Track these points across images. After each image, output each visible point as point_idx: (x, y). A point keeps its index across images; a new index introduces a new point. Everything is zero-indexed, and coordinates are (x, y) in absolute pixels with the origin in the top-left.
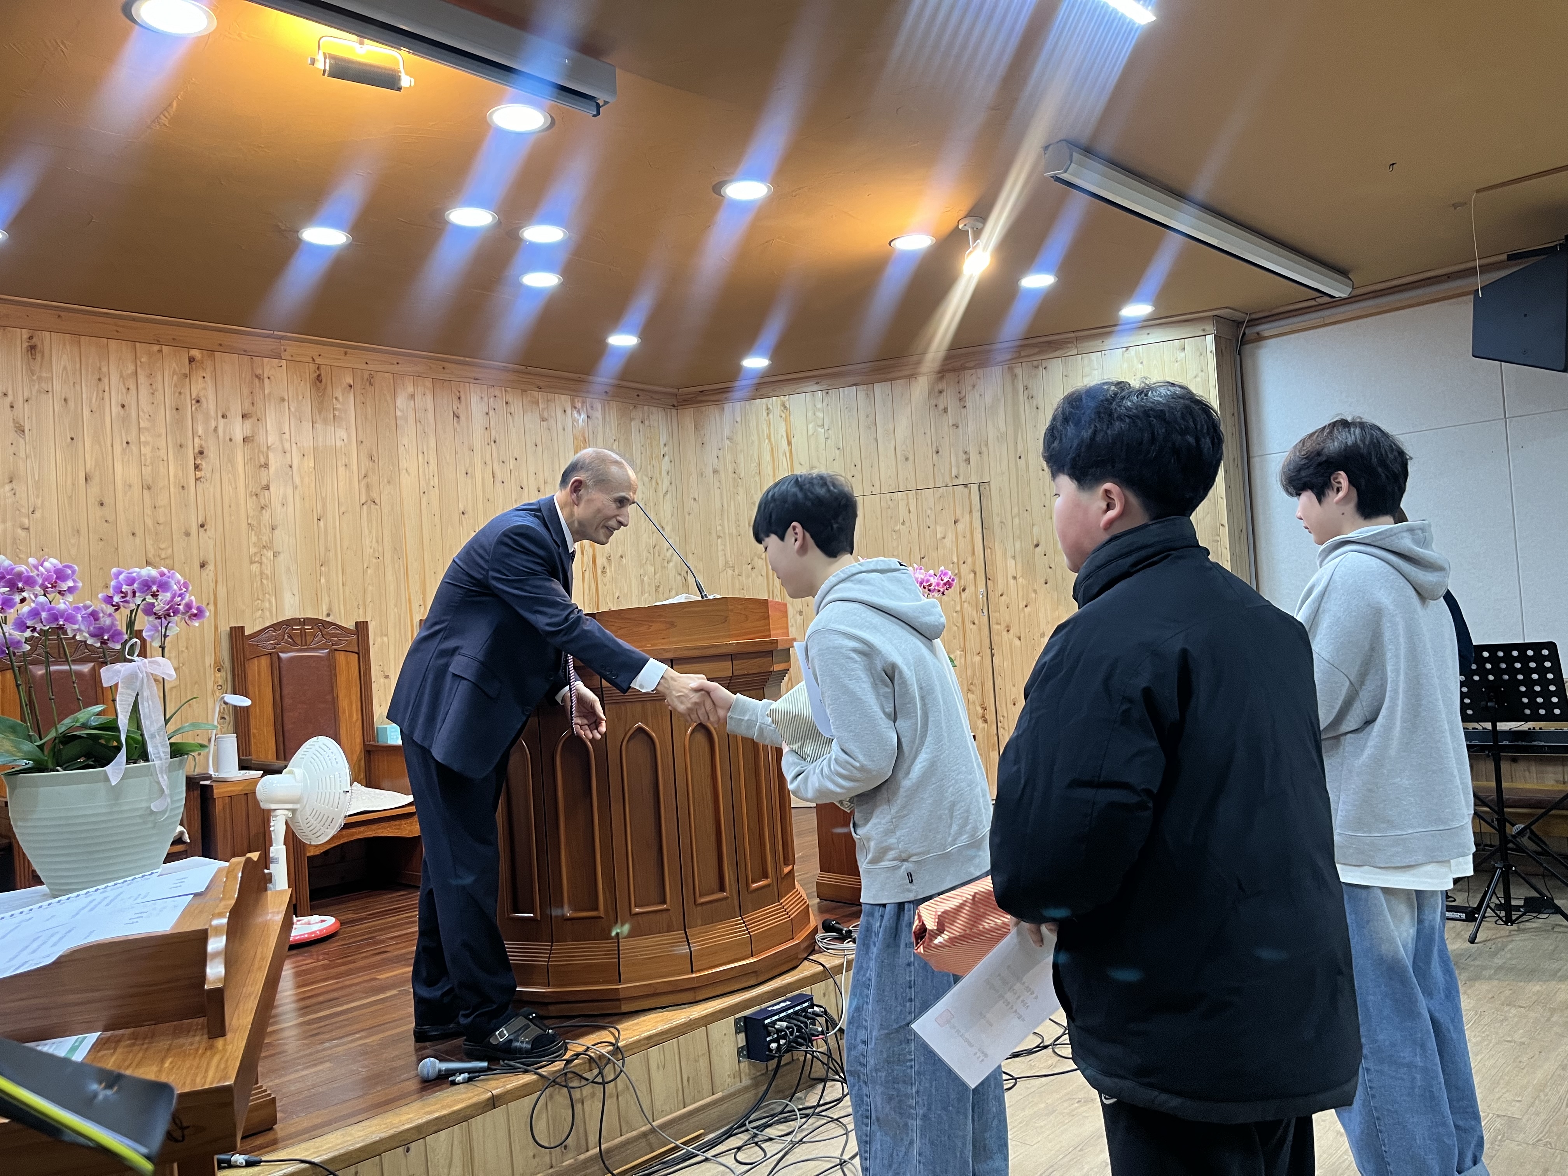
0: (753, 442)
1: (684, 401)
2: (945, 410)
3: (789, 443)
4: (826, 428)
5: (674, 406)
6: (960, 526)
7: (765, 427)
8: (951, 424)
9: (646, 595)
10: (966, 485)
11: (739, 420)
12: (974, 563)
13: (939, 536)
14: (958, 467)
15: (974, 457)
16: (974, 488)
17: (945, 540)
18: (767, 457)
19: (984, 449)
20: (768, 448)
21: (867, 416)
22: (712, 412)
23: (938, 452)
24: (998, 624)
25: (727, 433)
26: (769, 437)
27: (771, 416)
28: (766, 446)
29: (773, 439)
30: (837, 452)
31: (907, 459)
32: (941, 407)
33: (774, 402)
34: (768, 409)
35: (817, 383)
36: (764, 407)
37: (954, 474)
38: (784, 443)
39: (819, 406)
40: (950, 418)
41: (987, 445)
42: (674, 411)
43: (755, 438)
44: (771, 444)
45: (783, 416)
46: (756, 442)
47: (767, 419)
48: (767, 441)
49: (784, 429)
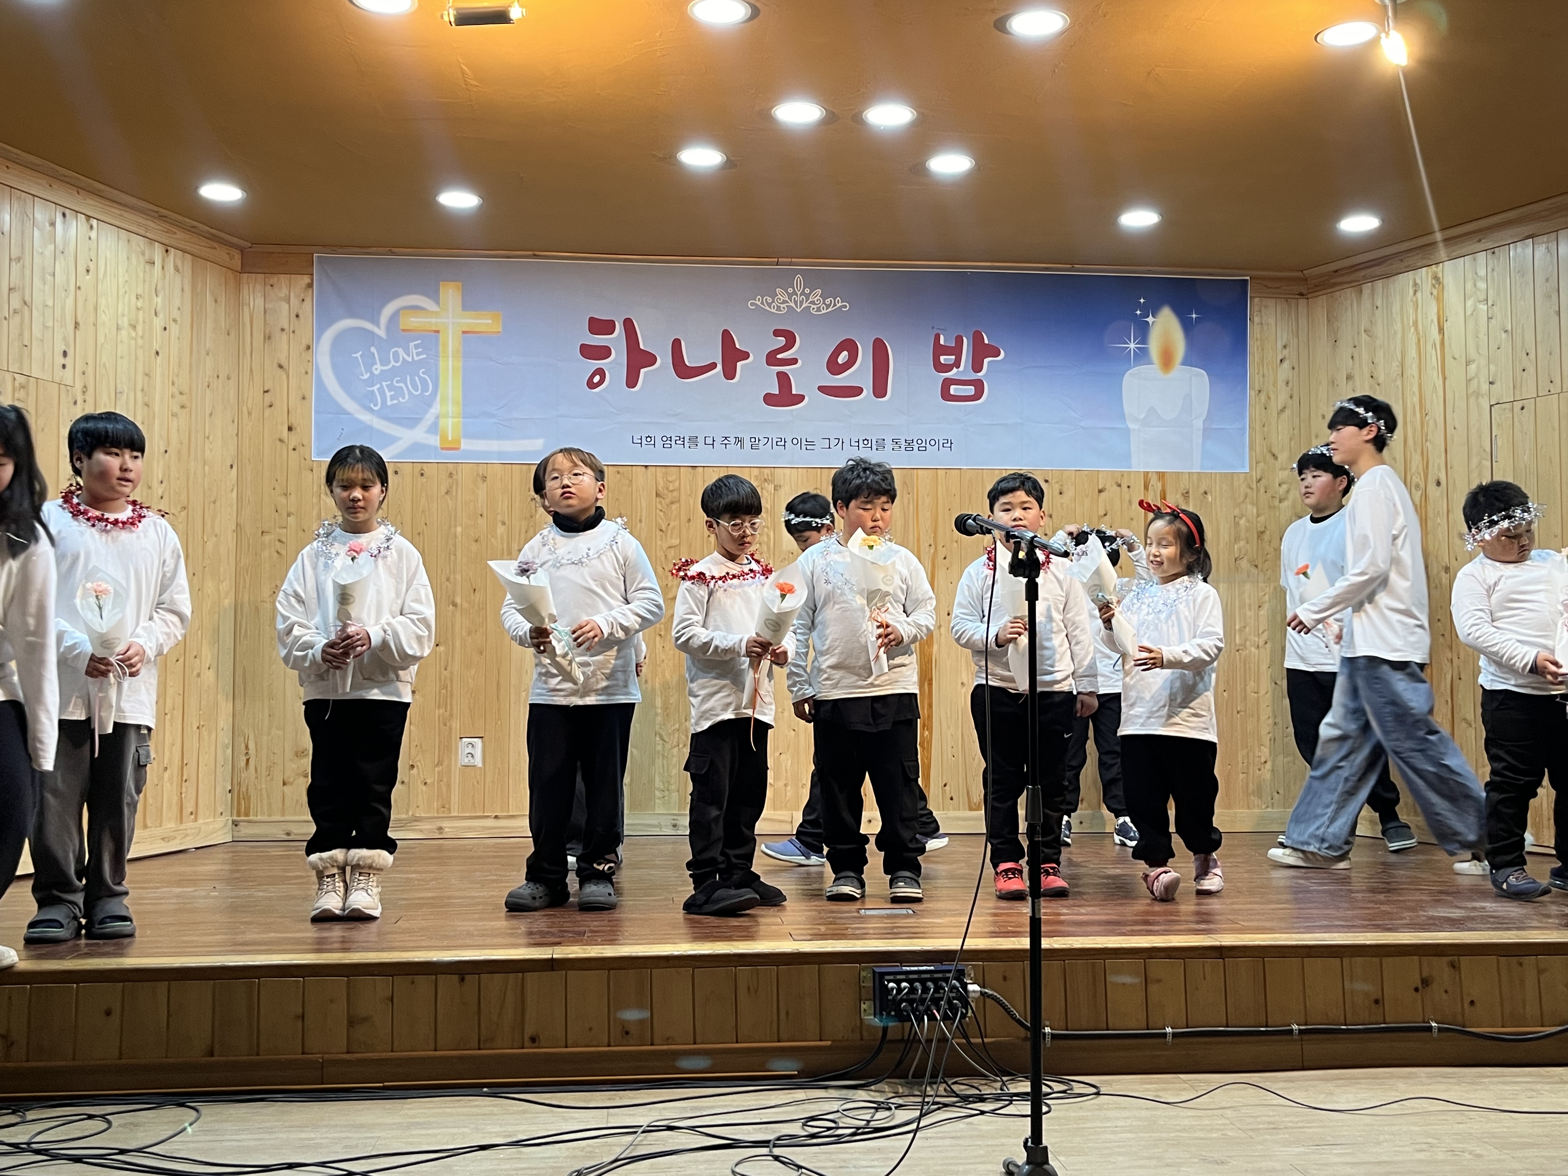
0: (1395, 333)
1: (1316, 286)
3: (1441, 330)
4: (1490, 303)
5: (1301, 294)
7: (1411, 311)
9: (1242, 543)
11: (1379, 303)
18: (1412, 352)
20: (1414, 340)
21: (1547, 280)
22: (1348, 295)
25: (1364, 325)
26: (1416, 324)
27: (1419, 294)
28: (1412, 336)
29: (1420, 327)
30: (1504, 335)
33: (1426, 273)
34: (1415, 284)
35: (1480, 241)
36: (1411, 283)
38: (1435, 329)
42: (1302, 302)
43: (1398, 327)
44: (1418, 334)
45: (1435, 292)
46: (1399, 335)
47: (1414, 299)
48: (1412, 329)
49: (1435, 311)
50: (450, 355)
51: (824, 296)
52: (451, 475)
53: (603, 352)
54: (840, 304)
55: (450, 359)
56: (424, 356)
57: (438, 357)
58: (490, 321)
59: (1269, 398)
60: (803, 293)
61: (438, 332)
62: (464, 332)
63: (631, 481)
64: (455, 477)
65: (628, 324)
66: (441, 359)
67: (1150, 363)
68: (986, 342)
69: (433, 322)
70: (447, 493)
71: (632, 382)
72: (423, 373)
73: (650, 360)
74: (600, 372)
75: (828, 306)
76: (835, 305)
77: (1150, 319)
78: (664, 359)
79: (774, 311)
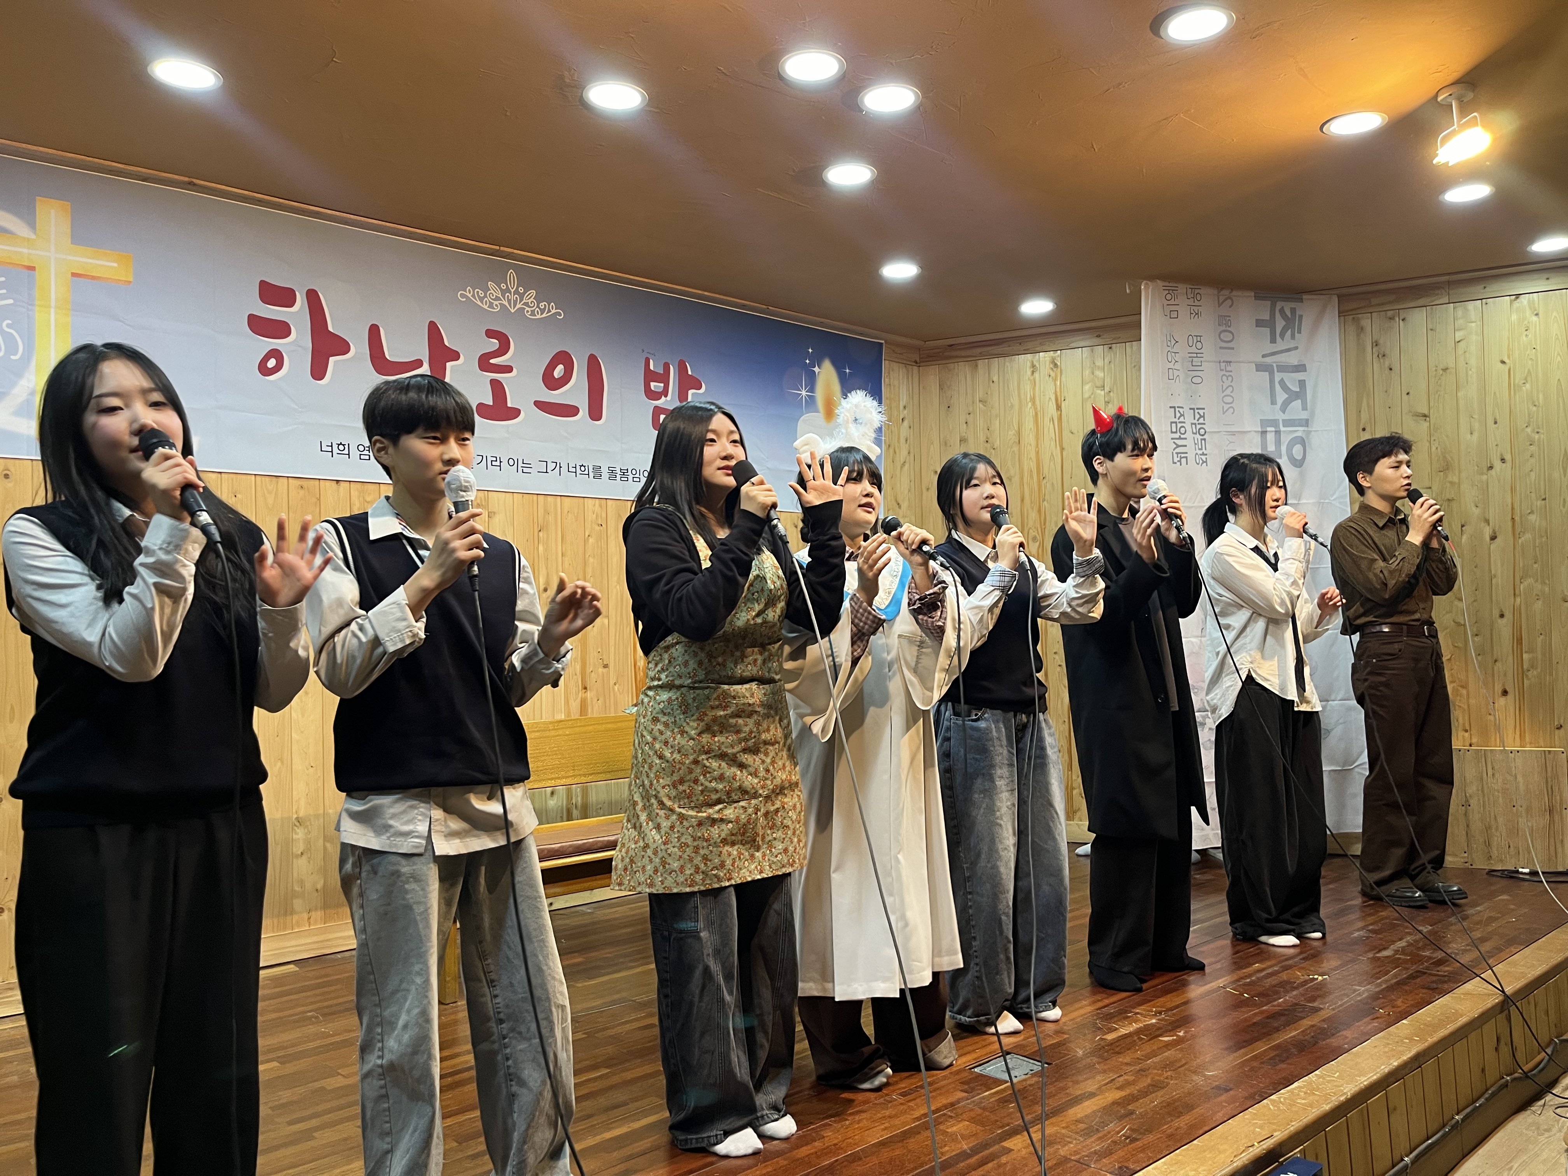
0: (1012, 406)
1: (929, 356)
3: (1059, 408)
4: (1108, 390)
5: (915, 362)
7: (1028, 387)
11: (995, 379)
18: (1029, 424)
20: (1032, 412)
22: (962, 370)
25: (979, 394)
26: (1033, 400)
27: (1037, 375)
28: (1029, 410)
29: (1038, 402)
33: (1044, 357)
34: (1033, 366)
35: (1098, 336)
36: (1029, 364)
38: (1052, 406)
39: (1099, 363)
42: (915, 369)
43: (1015, 401)
44: (1036, 409)
45: (1053, 374)
46: (1017, 407)
47: (1032, 378)
48: (1030, 404)
49: (1053, 391)
50: (53, 304)
51: (538, 299)
53: (280, 330)
54: (553, 311)
55: (52, 310)
56: (11, 301)
57: (33, 305)
58: (115, 265)
59: (895, 452)
60: (515, 293)
61: (32, 268)
62: (74, 275)
65: (312, 297)
66: (37, 308)
67: (818, 412)
68: (690, 373)
69: (23, 253)
71: (318, 371)
72: (8, 326)
73: (342, 347)
74: (276, 354)
75: (543, 311)
76: (549, 311)
77: (816, 369)
78: (359, 348)
79: (486, 307)
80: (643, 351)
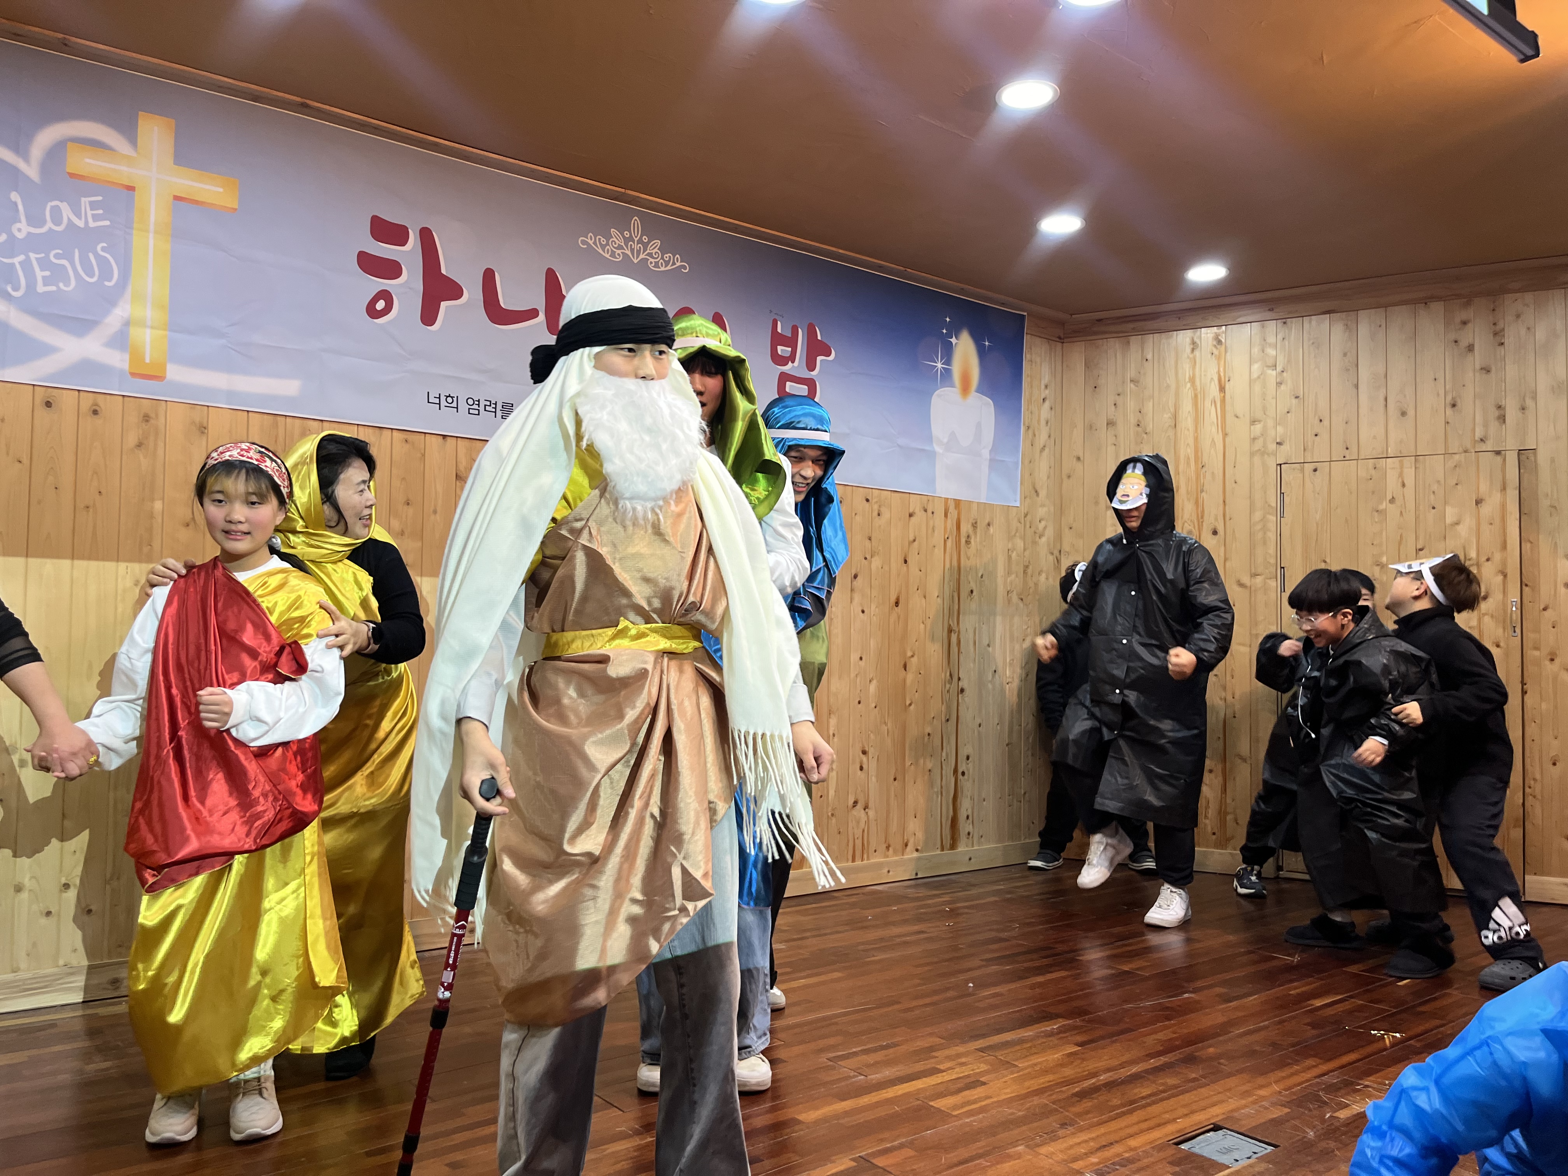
0: (1168, 386)
1: (1074, 331)
2: (1471, 348)
4: (1280, 369)
5: (1060, 338)
6: (1486, 510)
7: (1187, 367)
8: (1478, 367)
9: (1013, 576)
10: (1498, 453)
11: (1149, 357)
12: (1504, 563)
13: (1449, 520)
14: (1486, 425)
15: (1512, 414)
16: (1512, 459)
17: (1459, 528)
18: (1187, 407)
19: (1529, 403)
20: (1191, 395)
21: (1345, 355)
22: (1113, 346)
23: (1454, 406)
24: (1537, 648)
25: (1131, 373)
26: (1192, 380)
27: (1197, 353)
28: (1187, 391)
29: (1197, 383)
30: (1294, 401)
31: (1404, 414)
32: (1464, 343)
33: (1207, 334)
34: (1193, 343)
35: (1271, 310)
36: (1188, 341)
37: (1478, 434)
38: (1215, 387)
39: (1271, 339)
40: (1478, 358)
41: (1534, 398)
42: (1059, 345)
43: (1172, 381)
44: (1195, 389)
45: (1216, 352)
46: (1173, 388)
47: (1191, 356)
48: (1189, 385)
49: (1216, 370)
50: (152, 227)
51: (662, 249)
52: (146, 418)
53: (391, 270)
54: (678, 264)
55: (151, 235)
56: (107, 223)
57: (132, 228)
58: (221, 190)
59: (1035, 435)
60: (640, 241)
61: (131, 189)
62: (177, 198)
63: (424, 455)
64: (152, 421)
65: (426, 236)
66: (134, 232)
67: (953, 386)
68: (819, 338)
69: (123, 172)
70: (139, 445)
71: (429, 316)
72: (103, 249)
73: (454, 291)
74: (385, 295)
75: (667, 263)
76: (674, 264)
77: (953, 340)
78: (472, 293)
79: (607, 256)
80: (771, 311)
